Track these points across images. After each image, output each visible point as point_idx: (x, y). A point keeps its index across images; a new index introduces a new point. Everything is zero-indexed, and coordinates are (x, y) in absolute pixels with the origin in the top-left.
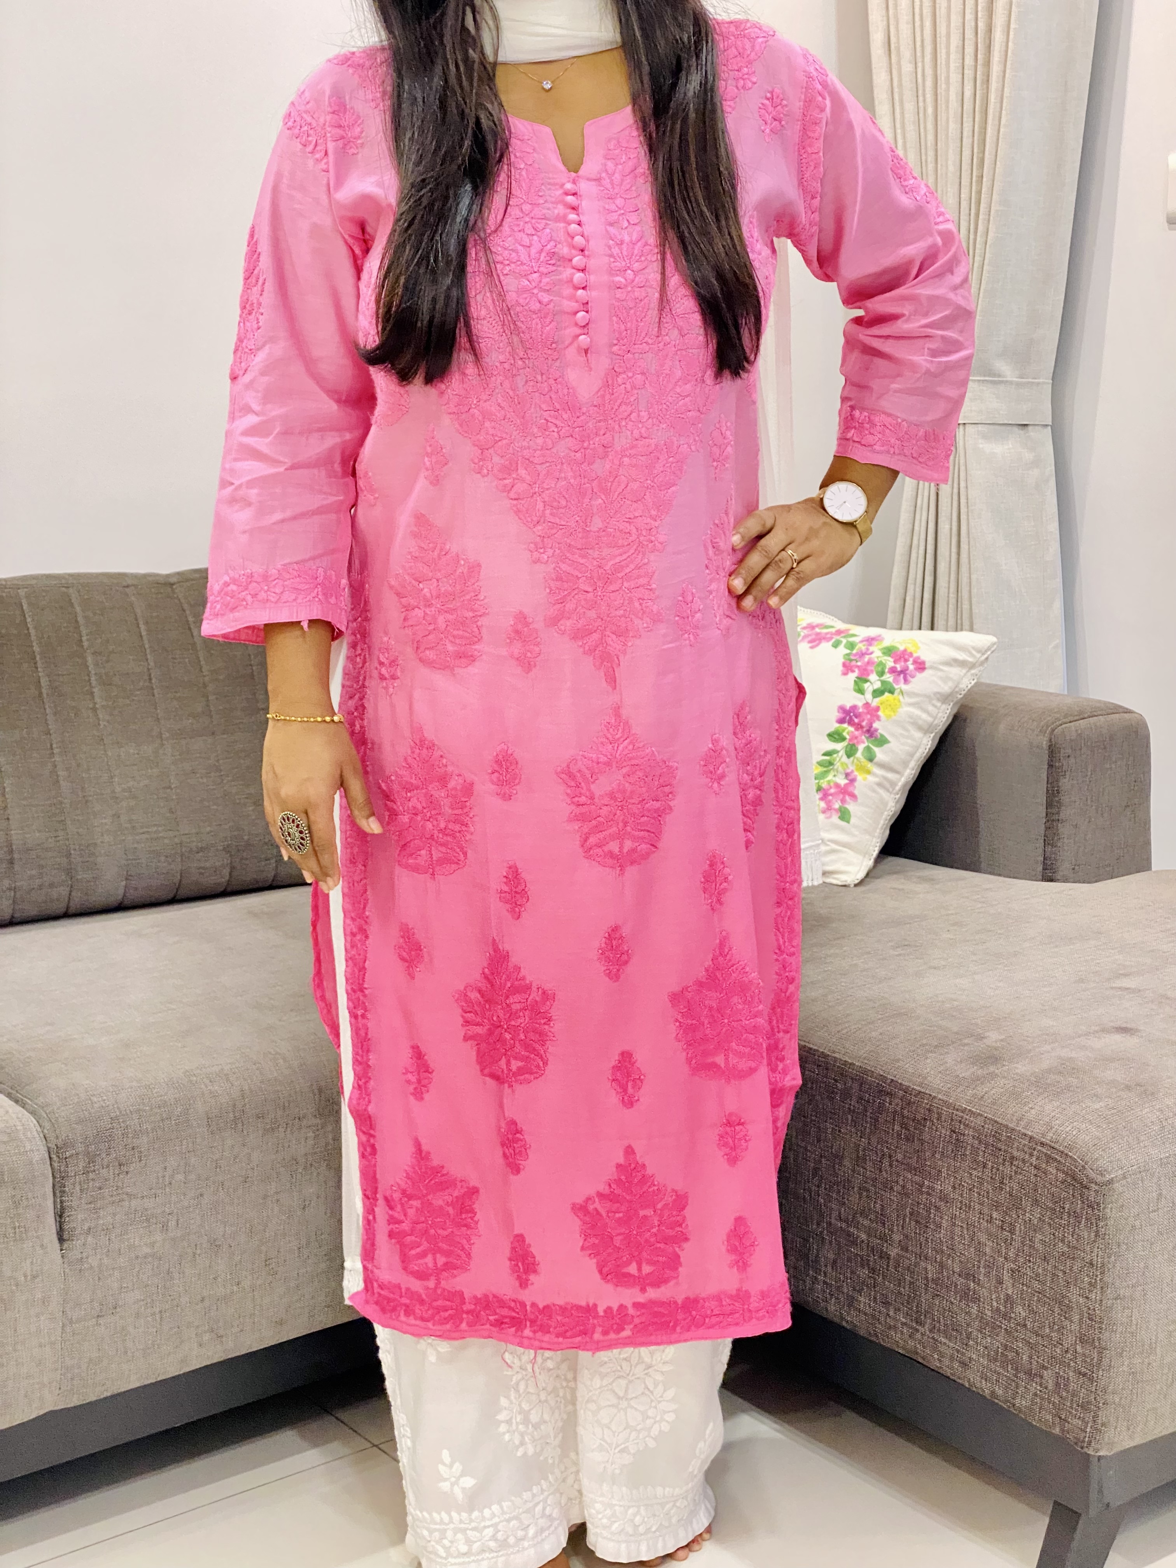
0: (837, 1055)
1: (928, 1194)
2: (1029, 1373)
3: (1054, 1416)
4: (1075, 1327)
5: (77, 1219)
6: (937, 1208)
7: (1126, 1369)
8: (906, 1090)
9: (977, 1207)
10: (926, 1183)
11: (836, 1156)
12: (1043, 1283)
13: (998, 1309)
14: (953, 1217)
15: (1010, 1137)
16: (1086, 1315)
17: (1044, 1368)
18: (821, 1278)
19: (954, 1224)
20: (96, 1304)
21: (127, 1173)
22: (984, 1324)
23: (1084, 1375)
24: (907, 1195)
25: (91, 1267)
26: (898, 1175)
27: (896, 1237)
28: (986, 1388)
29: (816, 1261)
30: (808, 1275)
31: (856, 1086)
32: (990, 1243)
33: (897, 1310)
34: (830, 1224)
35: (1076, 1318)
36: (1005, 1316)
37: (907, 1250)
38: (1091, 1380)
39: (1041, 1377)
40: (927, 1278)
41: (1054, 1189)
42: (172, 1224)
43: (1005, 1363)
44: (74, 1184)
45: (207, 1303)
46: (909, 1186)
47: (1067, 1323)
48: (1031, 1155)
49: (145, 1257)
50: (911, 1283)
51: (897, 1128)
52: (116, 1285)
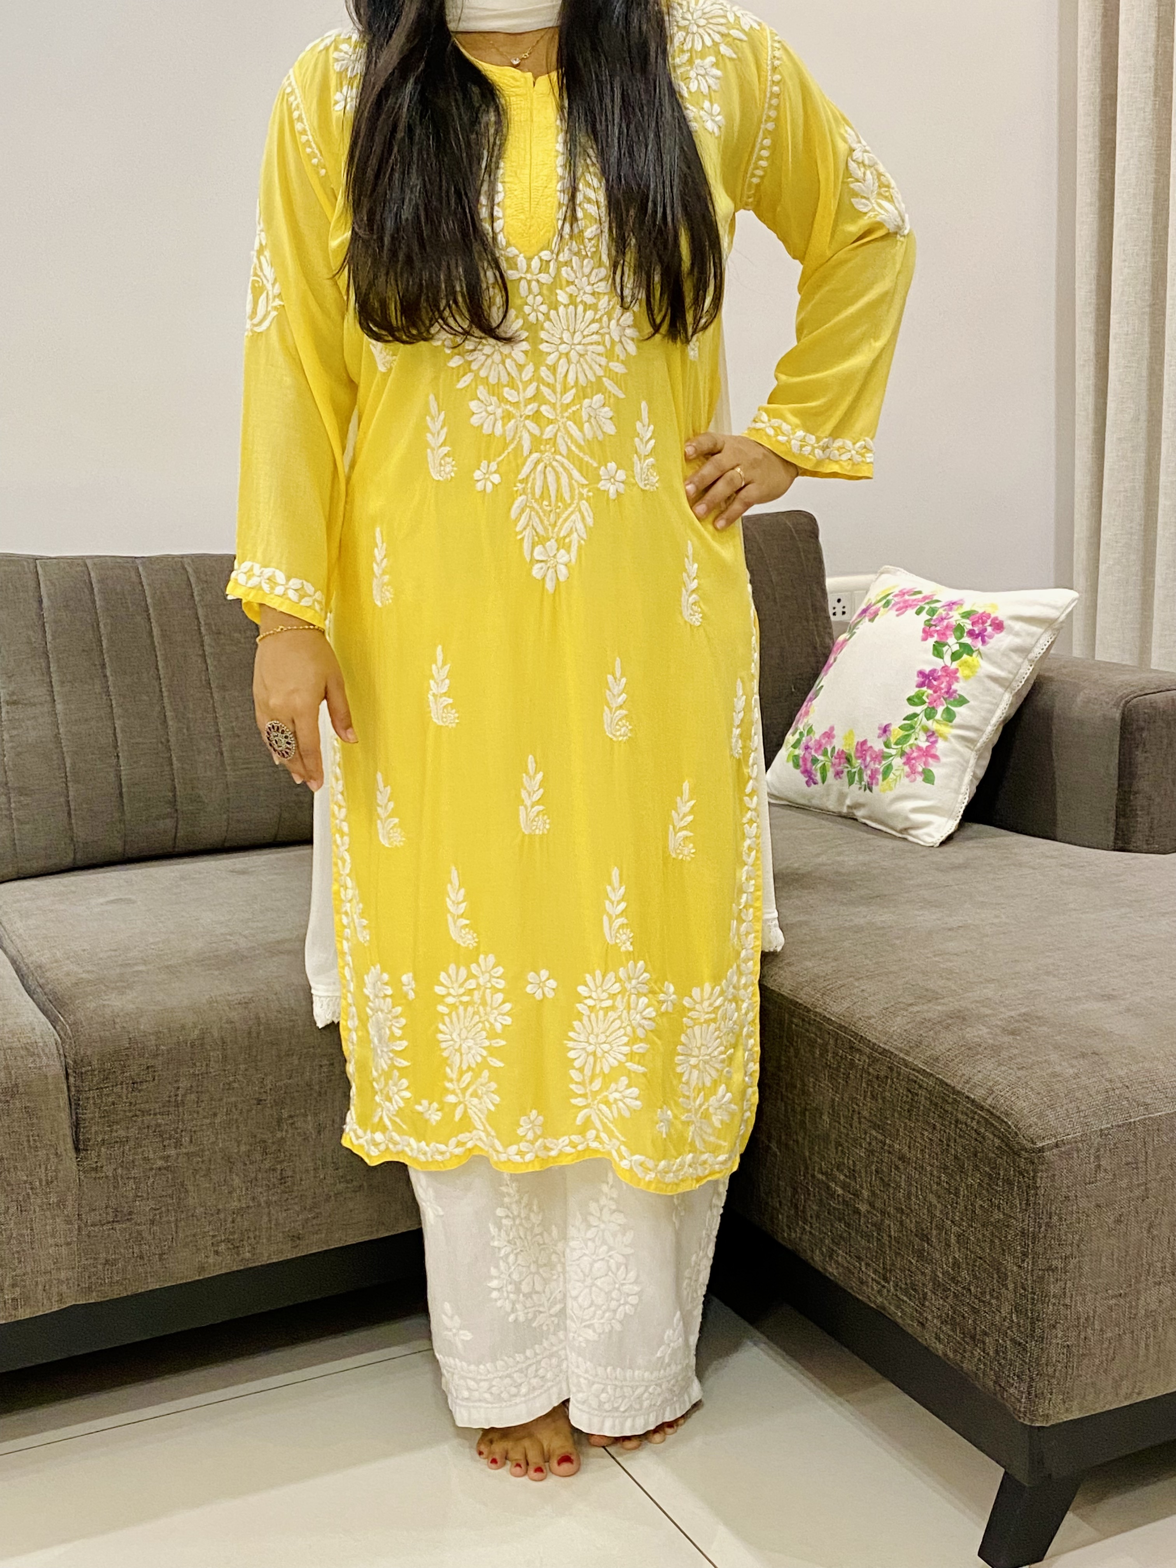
0: (817, 1010)
1: (889, 1152)
2: (973, 1338)
3: (995, 1382)
4: (1011, 1296)
5: (94, 1131)
6: (897, 1168)
7: (1060, 1341)
8: (873, 1047)
9: (929, 1168)
10: (887, 1141)
11: (816, 1109)
12: (983, 1250)
13: (948, 1272)
14: (909, 1177)
15: (955, 1099)
16: (1019, 1285)
17: (985, 1334)
18: (808, 1228)
19: (911, 1184)
20: (110, 1210)
21: (140, 1091)
22: (937, 1285)
23: (1020, 1344)
24: (872, 1152)
25: (107, 1177)
26: (866, 1133)
27: (866, 1193)
28: (939, 1348)
29: (803, 1212)
30: (798, 1224)
31: (831, 1041)
32: (939, 1206)
33: (867, 1265)
34: (813, 1176)
35: (1011, 1286)
36: (953, 1279)
37: (873, 1207)
38: (1025, 1349)
39: (984, 1343)
40: (890, 1236)
41: (991, 1155)
42: (186, 1140)
43: (954, 1325)
44: (88, 1098)
45: (222, 1216)
46: (874, 1143)
47: (1003, 1290)
48: (973, 1119)
49: (160, 1169)
50: (878, 1240)
51: (864, 1085)
52: (131, 1195)
